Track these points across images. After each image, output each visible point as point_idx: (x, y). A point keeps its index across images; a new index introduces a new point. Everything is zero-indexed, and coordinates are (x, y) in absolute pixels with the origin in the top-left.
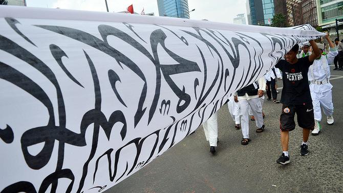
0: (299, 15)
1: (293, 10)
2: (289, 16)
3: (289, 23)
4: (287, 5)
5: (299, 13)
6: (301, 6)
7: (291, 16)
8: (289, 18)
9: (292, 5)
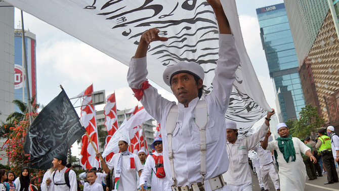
0: (334, 108)
1: (326, 103)
2: (322, 110)
3: (324, 118)
4: (319, 99)
5: (334, 105)
6: (335, 98)
7: (325, 110)
8: (323, 113)
9: (324, 97)
